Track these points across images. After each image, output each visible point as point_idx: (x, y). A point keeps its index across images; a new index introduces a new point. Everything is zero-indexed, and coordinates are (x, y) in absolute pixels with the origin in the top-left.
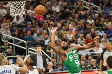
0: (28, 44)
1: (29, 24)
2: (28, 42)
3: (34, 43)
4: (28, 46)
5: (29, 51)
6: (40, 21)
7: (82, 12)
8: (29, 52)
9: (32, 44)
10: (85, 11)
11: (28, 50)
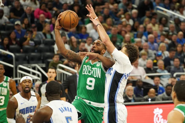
0: (17, 59)
1: (17, 25)
2: (18, 54)
3: (27, 57)
4: (17, 63)
5: (19, 71)
6: (41, 20)
7: (111, 6)
8: (19, 73)
9: (25, 59)
10: (116, 5)
11: (18, 69)
